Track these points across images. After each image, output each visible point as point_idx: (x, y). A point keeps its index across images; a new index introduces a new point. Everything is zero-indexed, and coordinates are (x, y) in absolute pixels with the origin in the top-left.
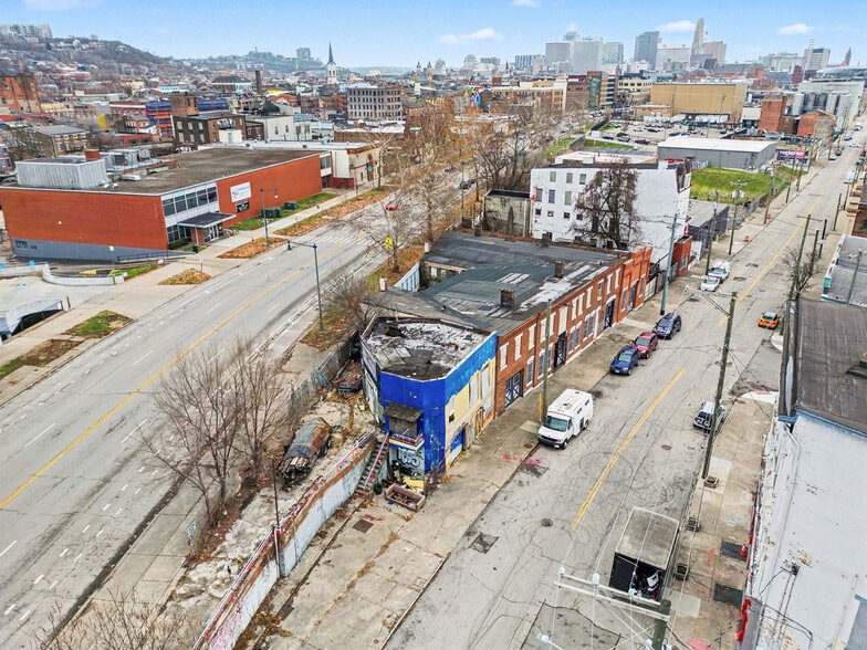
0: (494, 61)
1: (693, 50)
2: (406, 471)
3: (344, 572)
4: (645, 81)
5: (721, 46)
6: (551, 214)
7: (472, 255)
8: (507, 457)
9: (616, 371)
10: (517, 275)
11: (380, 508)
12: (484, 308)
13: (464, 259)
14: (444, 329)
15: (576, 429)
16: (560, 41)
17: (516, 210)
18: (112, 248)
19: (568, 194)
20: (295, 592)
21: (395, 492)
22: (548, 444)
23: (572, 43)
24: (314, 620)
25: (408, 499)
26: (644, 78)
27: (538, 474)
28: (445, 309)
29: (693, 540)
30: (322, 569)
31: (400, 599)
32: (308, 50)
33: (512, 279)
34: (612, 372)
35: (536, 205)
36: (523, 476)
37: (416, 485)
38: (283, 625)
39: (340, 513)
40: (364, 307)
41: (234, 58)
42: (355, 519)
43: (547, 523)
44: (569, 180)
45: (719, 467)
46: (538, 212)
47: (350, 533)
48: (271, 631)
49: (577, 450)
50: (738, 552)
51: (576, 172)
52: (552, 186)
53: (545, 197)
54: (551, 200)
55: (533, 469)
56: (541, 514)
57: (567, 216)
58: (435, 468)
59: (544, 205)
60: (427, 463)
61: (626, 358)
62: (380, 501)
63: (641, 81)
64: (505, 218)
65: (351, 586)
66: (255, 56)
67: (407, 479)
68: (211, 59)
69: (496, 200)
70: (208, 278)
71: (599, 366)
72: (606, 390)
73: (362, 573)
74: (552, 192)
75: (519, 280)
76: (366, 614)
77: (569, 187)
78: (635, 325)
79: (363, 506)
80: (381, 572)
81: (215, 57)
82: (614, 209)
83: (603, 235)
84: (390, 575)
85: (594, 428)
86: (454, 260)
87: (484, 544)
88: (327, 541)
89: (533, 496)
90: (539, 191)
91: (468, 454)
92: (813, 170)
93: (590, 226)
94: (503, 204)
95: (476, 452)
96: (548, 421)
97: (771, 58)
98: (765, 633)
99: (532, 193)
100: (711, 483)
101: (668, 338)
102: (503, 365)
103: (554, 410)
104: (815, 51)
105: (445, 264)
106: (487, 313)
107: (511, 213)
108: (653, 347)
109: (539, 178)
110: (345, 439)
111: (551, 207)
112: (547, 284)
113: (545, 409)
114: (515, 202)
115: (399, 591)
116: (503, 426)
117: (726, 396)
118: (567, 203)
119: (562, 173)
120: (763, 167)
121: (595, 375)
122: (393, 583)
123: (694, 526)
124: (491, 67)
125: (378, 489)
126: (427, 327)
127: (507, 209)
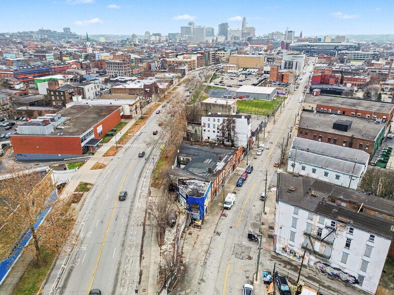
0: (159, 35)
1: (242, 31)
2: (195, 220)
3: (191, 244)
4: (226, 52)
5: (253, 29)
6: (209, 131)
7: (192, 153)
8: (217, 213)
9: (238, 185)
10: (208, 160)
11: (192, 229)
12: (204, 173)
13: (190, 154)
14: (197, 181)
15: (232, 204)
16: (187, 26)
17: (197, 130)
18: (60, 155)
19: (214, 125)
20: (182, 250)
21: (194, 225)
22: (227, 208)
23: (192, 27)
24: (189, 254)
25: (198, 226)
26: (225, 51)
27: (226, 217)
28: (194, 174)
29: (263, 227)
30: (185, 244)
31: (205, 248)
32: (69, 28)
33: (208, 161)
34: (237, 186)
35: (204, 128)
36: (223, 217)
37: (199, 223)
38: (183, 256)
39: (184, 232)
40: (172, 176)
41: (31, 32)
42: (188, 232)
43: (231, 228)
44: (214, 121)
45: (267, 209)
46: (205, 130)
47: (188, 236)
48: (181, 257)
49: (234, 209)
50: (272, 228)
51: (216, 118)
52: (209, 122)
53: (207, 126)
54: (209, 127)
55: (224, 215)
56: (229, 225)
57: (214, 132)
58: (202, 217)
59: (206, 128)
60: (200, 217)
61: (240, 182)
62: (191, 228)
63: (224, 52)
64: (194, 132)
65: (193, 246)
66: (42, 31)
67: (196, 222)
68: (19, 33)
69: (191, 127)
70: (105, 166)
71: (233, 184)
72: (236, 191)
73: (195, 244)
74: (209, 124)
75: (209, 162)
76: (200, 251)
77: (214, 123)
78: (241, 170)
79: (188, 229)
80: (199, 243)
81: (20, 32)
82: (229, 130)
83: (226, 138)
84: (201, 243)
85: (236, 203)
86: (188, 155)
87: (218, 234)
88: (184, 238)
89: (226, 222)
90: (205, 124)
91: (208, 214)
92: (289, 96)
93: (222, 135)
94: (193, 128)
95: (209, 213)
96: (225, 203)
97: (273, 34)
98: (277, 241)
99: (202, 124)
100: (265, 214)
101: (250, 173)
102: (213, 189)
103: (227, 199)
104: (289, 32)
105: (186, 156)
106: (205, 175)
107: (196, 131)
108: (247, 177)
109: (204, 120)
110: (180, 214)
111: (209, 129)
112: (218, 163)
113: (224, 199)
114: (197, 128)
115: (204, 246)
116: (214, 205)
117: (267, 190)
118: (214, 128)
119: (212, 118)
120: (272, 98)
121: (233, 187)
122: (202, 245)
123: (263, 224)
124: (158, 38)
125: (190, 226)
126: (192, 181)
127: (194, 130)
